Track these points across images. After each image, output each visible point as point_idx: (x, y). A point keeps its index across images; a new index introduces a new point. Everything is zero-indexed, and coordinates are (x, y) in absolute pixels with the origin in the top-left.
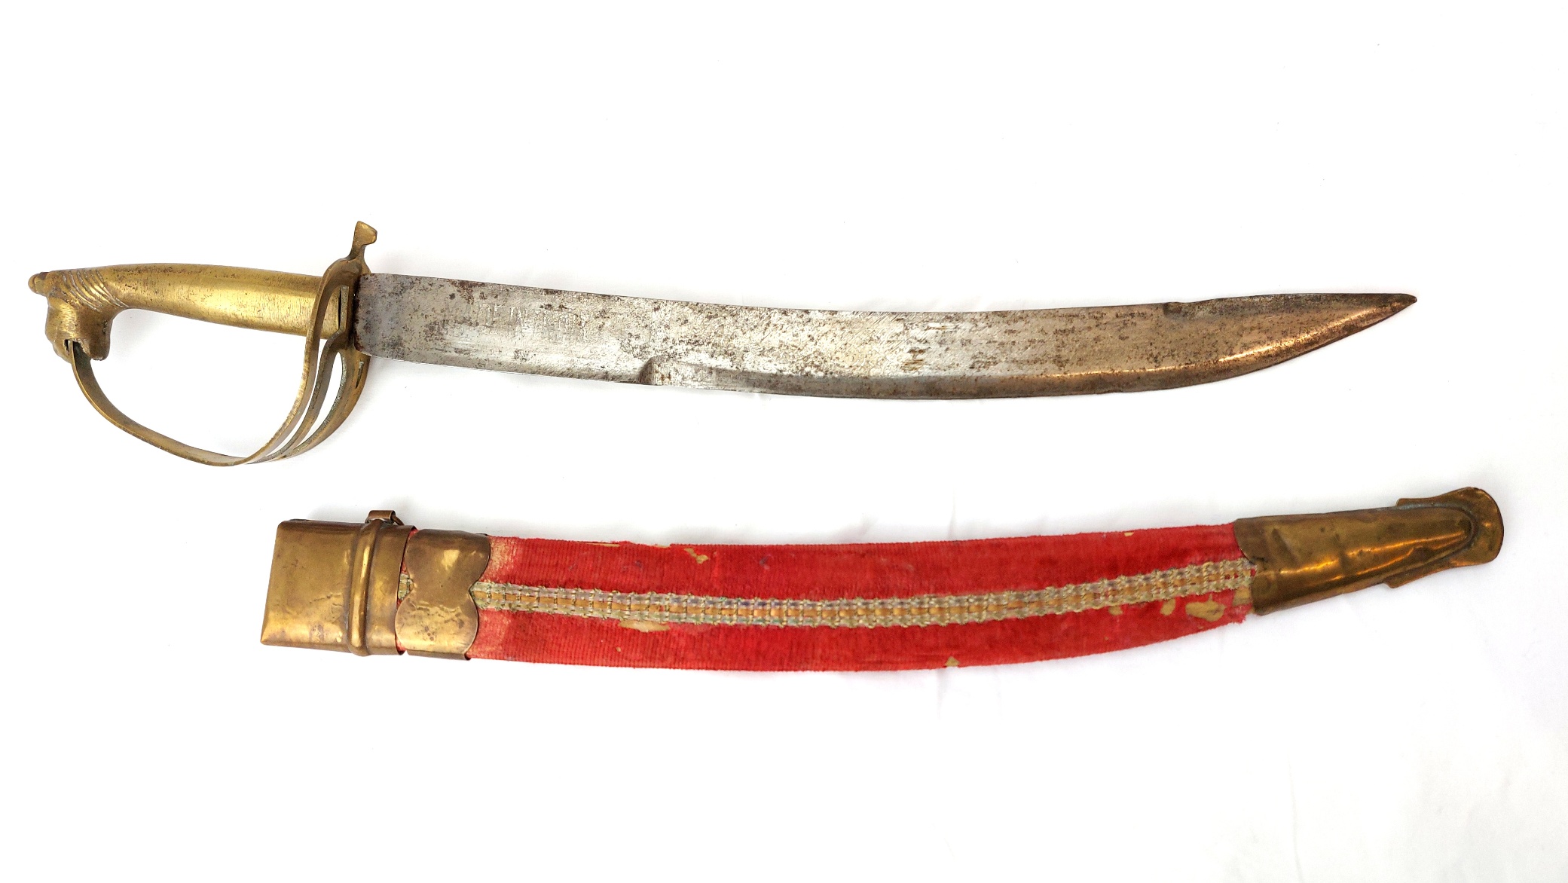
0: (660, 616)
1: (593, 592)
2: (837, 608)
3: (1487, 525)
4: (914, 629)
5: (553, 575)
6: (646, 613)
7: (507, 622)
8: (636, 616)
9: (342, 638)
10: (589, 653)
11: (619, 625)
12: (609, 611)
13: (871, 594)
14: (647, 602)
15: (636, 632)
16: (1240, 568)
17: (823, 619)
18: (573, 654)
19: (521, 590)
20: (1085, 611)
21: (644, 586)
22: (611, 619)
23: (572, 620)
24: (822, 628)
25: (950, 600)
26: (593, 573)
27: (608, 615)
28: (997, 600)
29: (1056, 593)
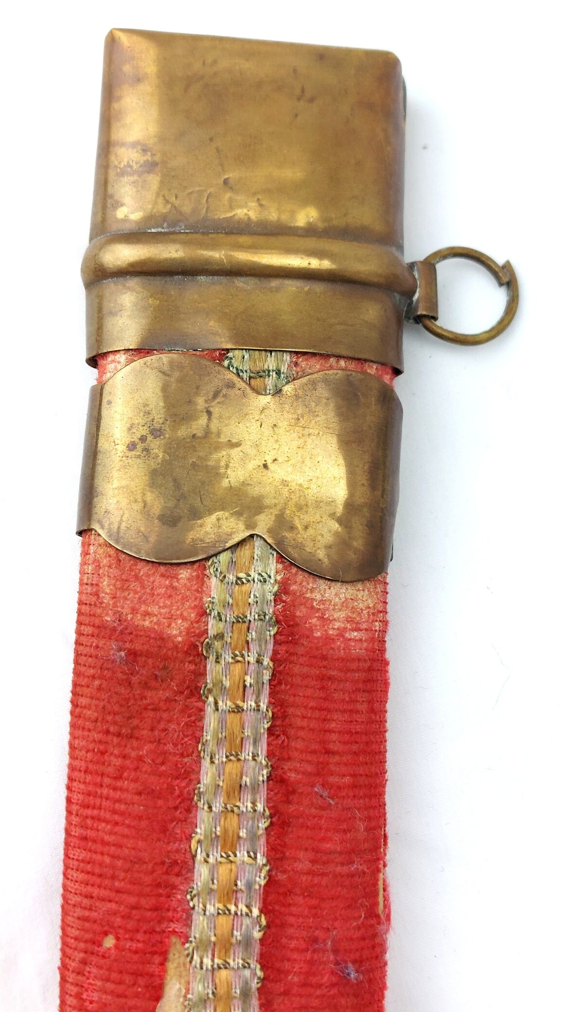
1: (261, 860)
5: (299, 745)
7: (177, 631)
8: (199, 988)
9: (125, 220)
10: (98, 857)
11: (174, 939)
12: (211, 909)
18: (96, 812)
19: (259, 662)
22: (189, 917)
26: (311, 855)
27: (199, 908)
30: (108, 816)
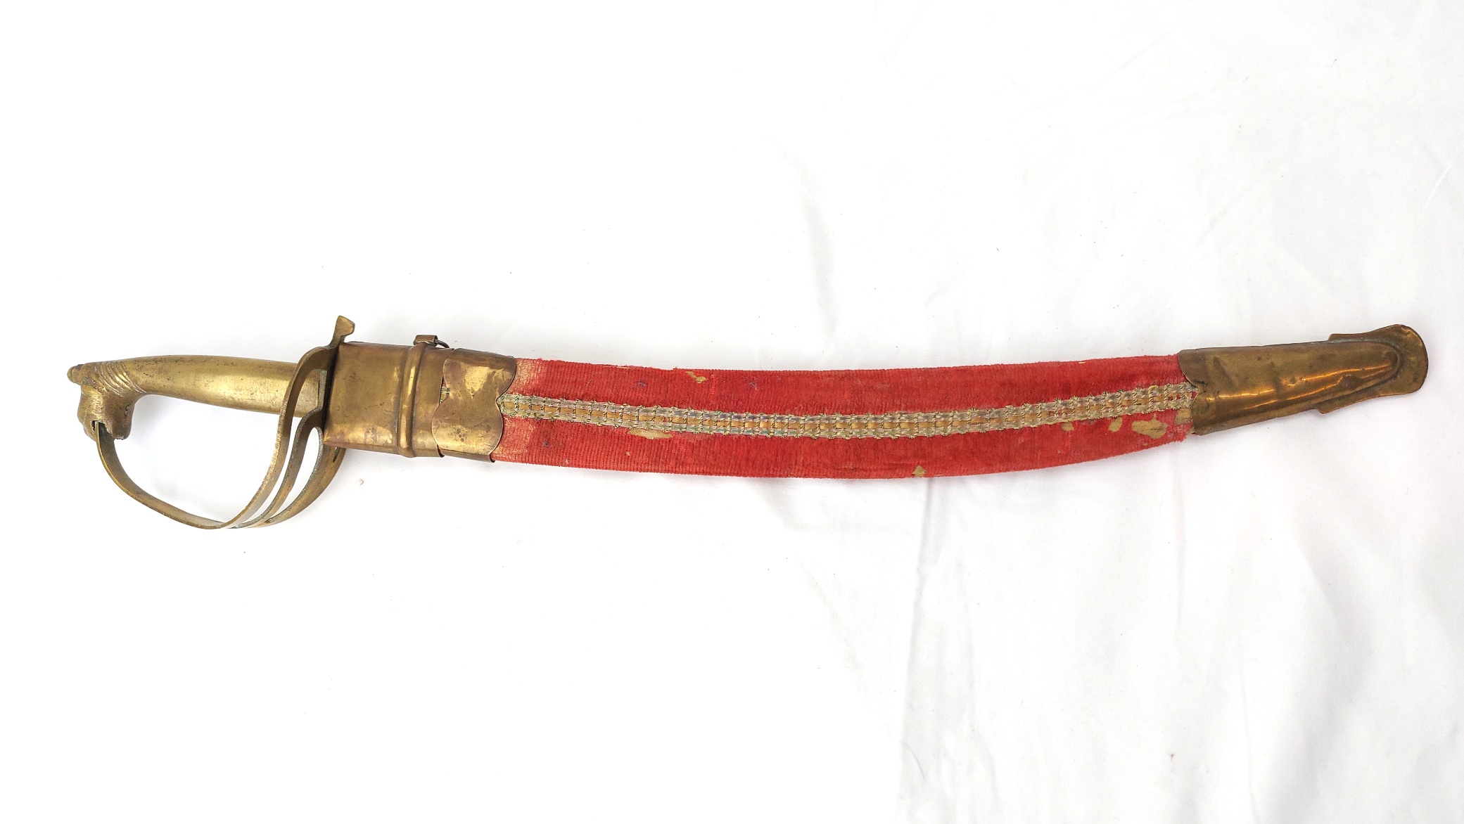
0: (664, 426)
1: (606, 404)
2: (818, 422)
3: (1412, 359)
4: (885, 440)
5: (572, 390)
6: (652, 423)
7: (532, 428)
8: (644, 425)
9: (392, 440)
10: (602, 458)
11: (628, 433)
12: (620, 421)
13: (848, 410)
14: (653, 414)
15: (643, 439)
16: (1182, 391)
17: (805, 431)
18: (588, 457)
19: (544, 402)
20: (1040, 427)
21: (651, 400)
22: (622, 428)
23: (587, 426)
24: (805, 438)
25: (919, 416)
26: (607, 390)
27: (620, 424)
28: (962, 416)
29: (1015, 411)
30: (589, 453)
